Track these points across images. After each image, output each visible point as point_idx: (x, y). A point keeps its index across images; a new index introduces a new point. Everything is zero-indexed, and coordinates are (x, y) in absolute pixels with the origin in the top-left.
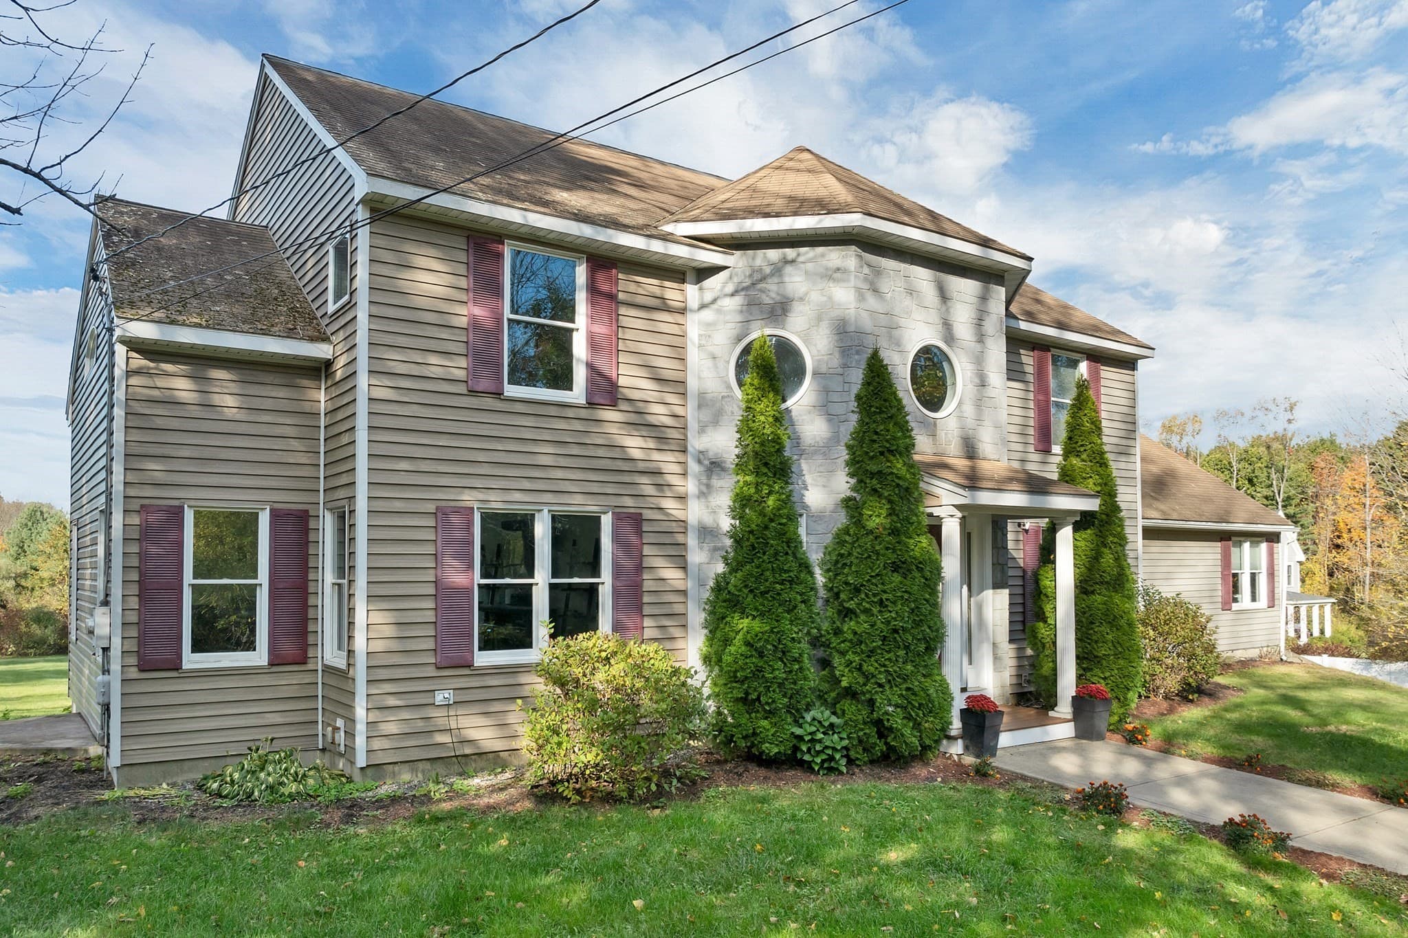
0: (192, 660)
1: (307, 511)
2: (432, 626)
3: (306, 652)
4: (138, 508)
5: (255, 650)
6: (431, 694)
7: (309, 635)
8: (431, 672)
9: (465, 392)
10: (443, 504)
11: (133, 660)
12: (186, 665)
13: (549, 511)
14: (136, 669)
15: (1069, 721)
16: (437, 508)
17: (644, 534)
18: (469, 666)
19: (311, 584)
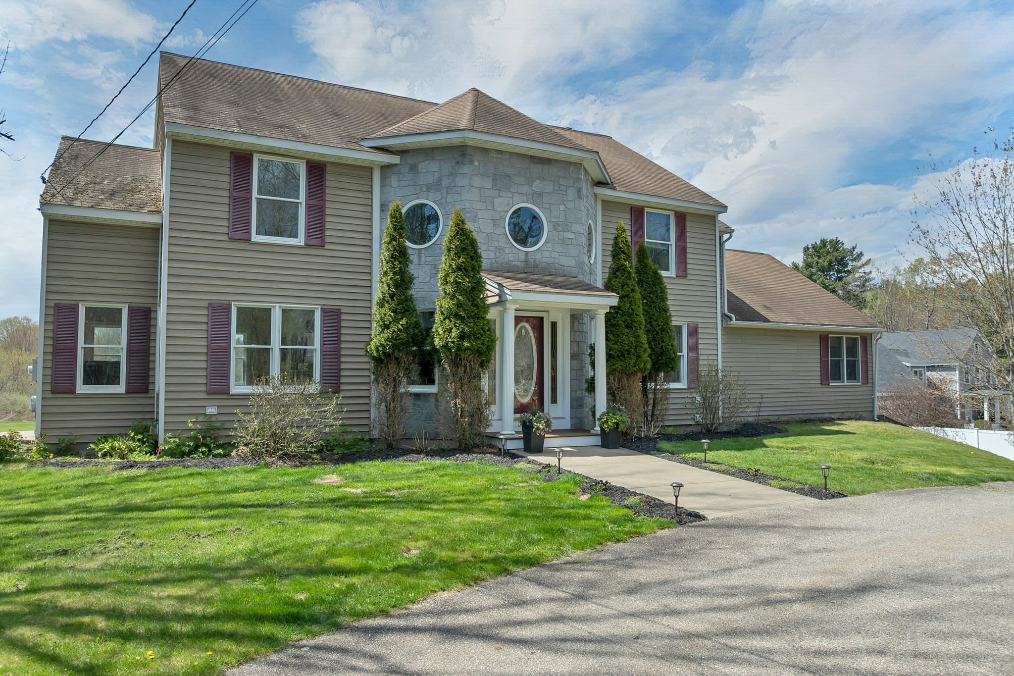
0: (82, 388)
1: (150, 308)
2: (205, 370)
3: (148, 386)
4: (53, 305)
5: (119, 384)
6: (203, 408)
7: (150, 377)
8: (204, 396)
9: (228, 240)
10: (211, 302)
11: (49, 388)
12: (78, 391)
13: (280, 307)
14: (50, 392)
15: (599, 435)
16: (209, 304)
17: (342, 321)
18: (228, 393)
19: (151, 349)
